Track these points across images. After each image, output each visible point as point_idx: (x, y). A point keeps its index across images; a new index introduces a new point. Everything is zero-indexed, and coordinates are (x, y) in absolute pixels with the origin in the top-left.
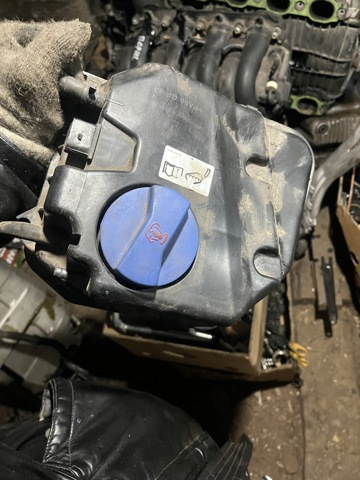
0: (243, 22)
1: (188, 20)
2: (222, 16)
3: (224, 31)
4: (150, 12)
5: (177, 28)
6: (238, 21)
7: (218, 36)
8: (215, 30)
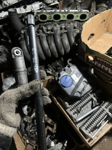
0: (63, 24)
1: (44, 28)
2: (56, 24)
3: (58, 28)
6: (62, 24)
7: (57, 30)
8: (55, 29)
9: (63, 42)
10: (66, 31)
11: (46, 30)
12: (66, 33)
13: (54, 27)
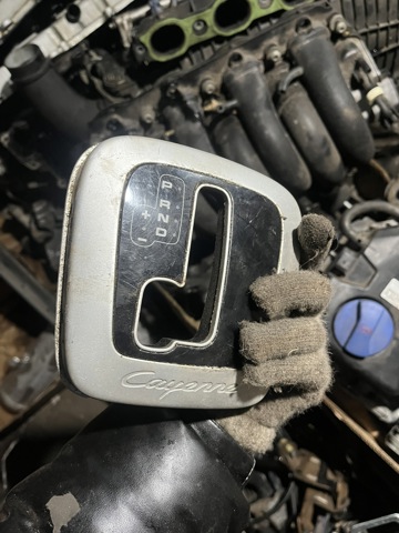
0: (274, 40)
1: (187, 91)
2: (239, 51)
3: (255, 69)
4: (116, 116)
5: (176, 112)
6: (267, 43)
7: (252, 81)
8: (240, 77)
9: (297, 132)
10: (299, 71)
11: (195, 99)
12: (299, 79)
13: (231, 71)
